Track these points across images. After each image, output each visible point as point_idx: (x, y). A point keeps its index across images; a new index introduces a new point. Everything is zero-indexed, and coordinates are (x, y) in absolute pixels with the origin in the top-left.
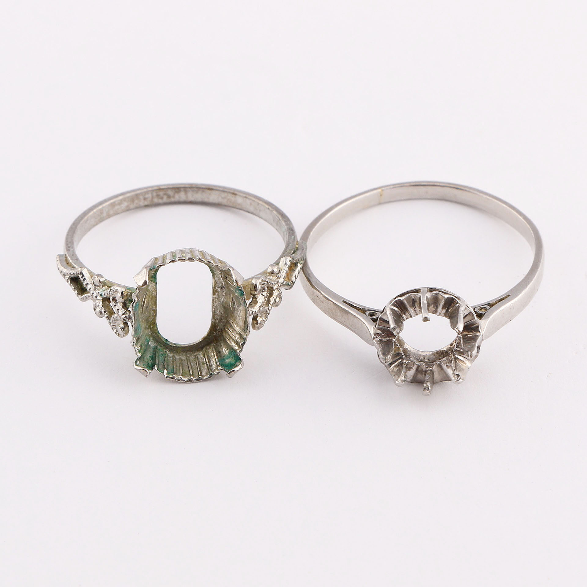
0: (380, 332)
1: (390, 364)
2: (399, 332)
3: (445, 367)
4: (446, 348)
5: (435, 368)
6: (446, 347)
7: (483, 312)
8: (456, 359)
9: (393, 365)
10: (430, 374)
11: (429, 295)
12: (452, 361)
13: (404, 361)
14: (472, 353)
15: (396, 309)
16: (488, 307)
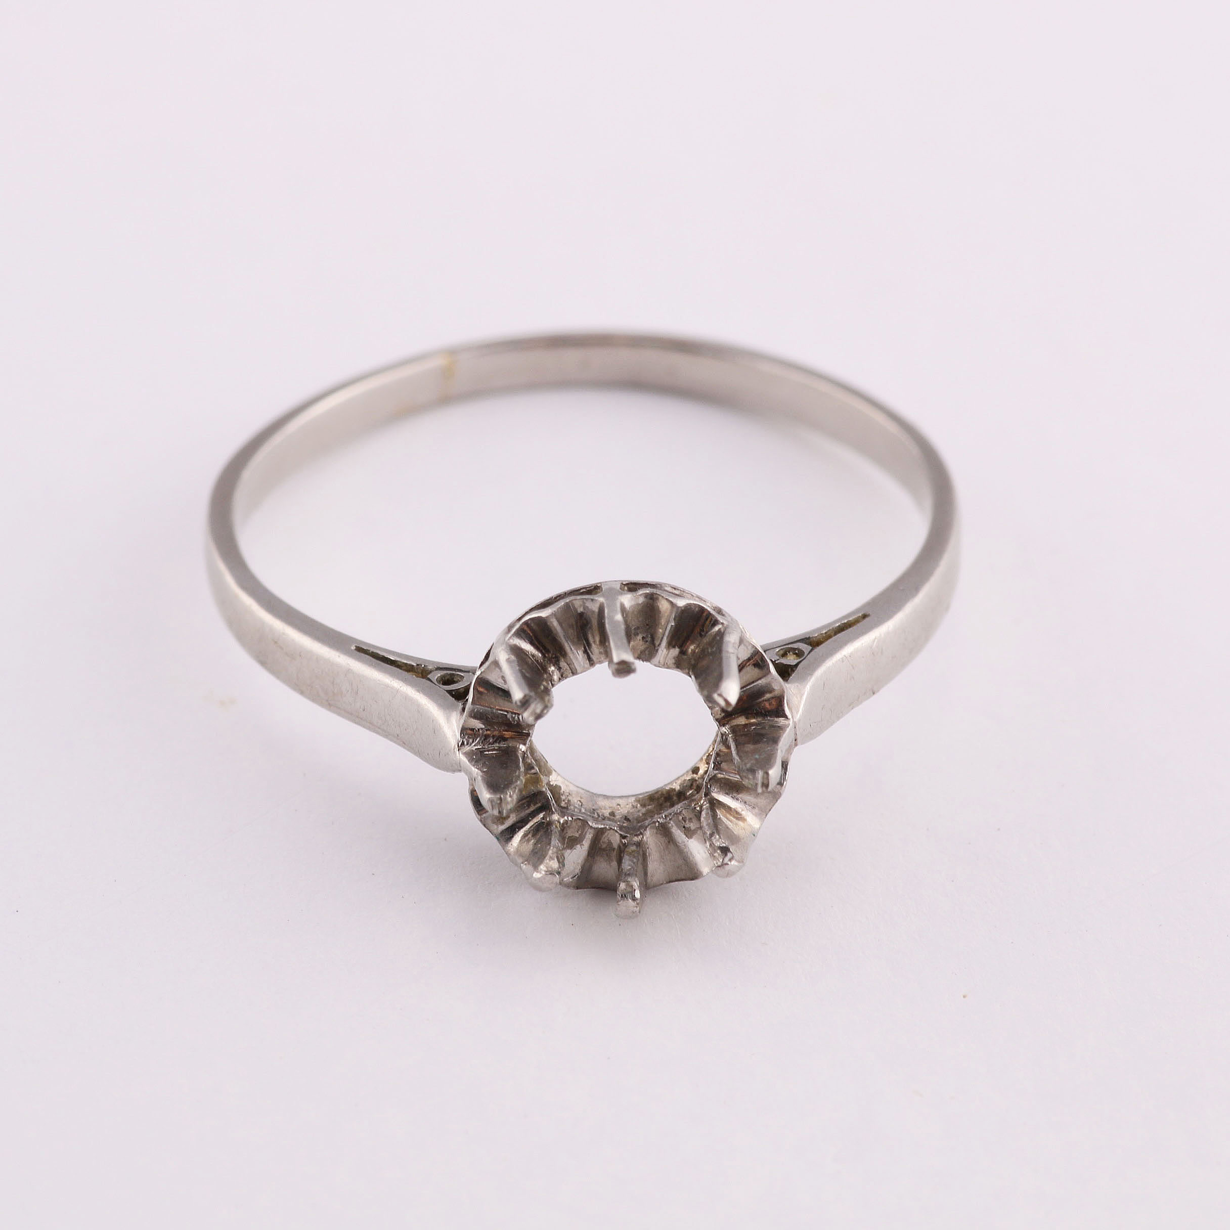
0: (478, 724)
1: (512, 831)
2: (542, 711)
3: (678, 834)
4: (679, 782)
5: (649, 837)
6: (678, 778)
7: (791, 660)
8: (714, 804)
9: (521, 833)
10: (636, 855)
11: (628, 600)
12: (700, 812)
13: (555, 817)
14: (767, 774)
15: (527, 647)
16: (805, 648)
